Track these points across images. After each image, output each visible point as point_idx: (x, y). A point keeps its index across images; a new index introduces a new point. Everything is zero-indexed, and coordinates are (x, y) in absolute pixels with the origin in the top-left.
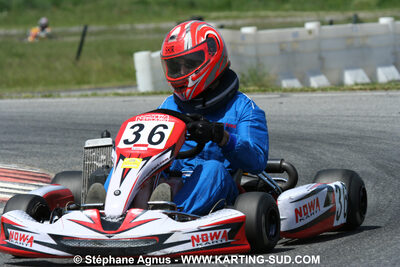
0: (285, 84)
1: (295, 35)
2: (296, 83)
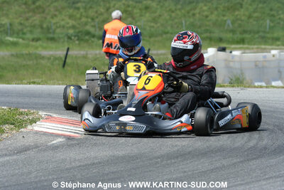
0: (256, 84)
1: (265, 57)
2: (264, 84)
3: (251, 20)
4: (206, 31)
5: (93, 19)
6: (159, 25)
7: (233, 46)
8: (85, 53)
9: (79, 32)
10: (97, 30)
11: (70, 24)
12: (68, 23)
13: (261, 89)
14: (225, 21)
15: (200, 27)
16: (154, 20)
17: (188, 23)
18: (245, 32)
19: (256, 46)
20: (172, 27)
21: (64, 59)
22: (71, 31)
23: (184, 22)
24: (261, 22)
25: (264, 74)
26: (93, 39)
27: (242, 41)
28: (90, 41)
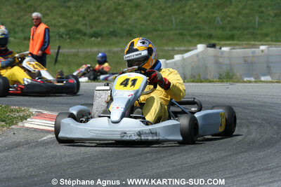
0: (245, 79)
1: (253, 52)
2: (252, 79)
3: (240, 17)
4: (197, 28)
5: (84, 18)
6: (149, 22)
7: (223, 43)
8: (76, 50)
9: (70, 31)
10: (88, 28)
11: (62, 23)
12: (59, 22)
13: (250, 84)
14: (215, 18)
15: (190, 24)
16: (145, 18)
17: (178, 20)
18: (234, 28)
19: (245, 42)
20: (163, 24)
21: (55, 57)
22: (62, 30)
23: (174, 19)
24: (250, 18)
25: (253, 69)
26: (84, 38)
27: (232, 38)
28: (81, 39)
